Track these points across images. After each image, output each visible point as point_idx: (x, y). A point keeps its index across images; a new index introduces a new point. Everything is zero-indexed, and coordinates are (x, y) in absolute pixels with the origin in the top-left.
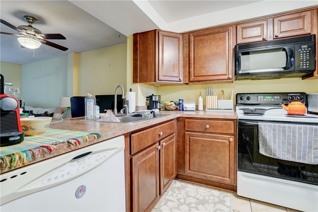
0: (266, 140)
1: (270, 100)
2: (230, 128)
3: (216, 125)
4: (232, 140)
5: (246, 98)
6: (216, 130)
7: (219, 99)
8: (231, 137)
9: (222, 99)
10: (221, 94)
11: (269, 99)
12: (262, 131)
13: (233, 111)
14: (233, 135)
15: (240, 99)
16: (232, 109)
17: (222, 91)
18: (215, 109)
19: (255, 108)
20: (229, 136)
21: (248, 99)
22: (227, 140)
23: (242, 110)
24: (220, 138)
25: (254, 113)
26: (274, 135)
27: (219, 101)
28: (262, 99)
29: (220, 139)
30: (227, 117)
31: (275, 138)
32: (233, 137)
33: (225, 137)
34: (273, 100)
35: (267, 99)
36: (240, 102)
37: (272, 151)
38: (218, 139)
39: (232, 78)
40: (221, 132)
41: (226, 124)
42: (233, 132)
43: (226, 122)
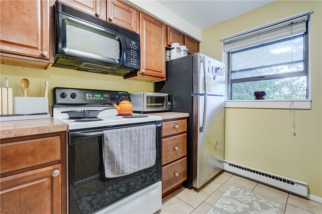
0: (114, 155)
1: (100, 98)
2: (53, 151)
3: (16, 152)
4: (57, 173)
5: (70, 95)
6: (18, 164)
7: (15, 94)
8: (54, 169)
9: (24, 96)
10: (23, 85)
11: (98, 97)
12: (108, 143)
13: (49, 116)
14: (59, 162)
15: (60, 95)
16: (46, 114)
17: (24, 81)
18: (8, 116)
19: (83, 110)
20: (51, 168)
21: (73, 96)
22: (46, 177)
23: (67, 114)
24: (29, 179)
25: (88, 116)
26: (122, 144)
27: (17, 98)
28: (91, 98)
29: (27, 182)
30: (45, 129)
31: (122, 148)
32: (59, 166)
33: (41, 173)
34: (102, 98)
35: (96, 97)
36: (59, 100)
37: (121, 168)
38: (24, 183)
39: (48, 57)
40: (30, 165)
41: (43, 145)
42: (58, 157)
43: (44, 141)
